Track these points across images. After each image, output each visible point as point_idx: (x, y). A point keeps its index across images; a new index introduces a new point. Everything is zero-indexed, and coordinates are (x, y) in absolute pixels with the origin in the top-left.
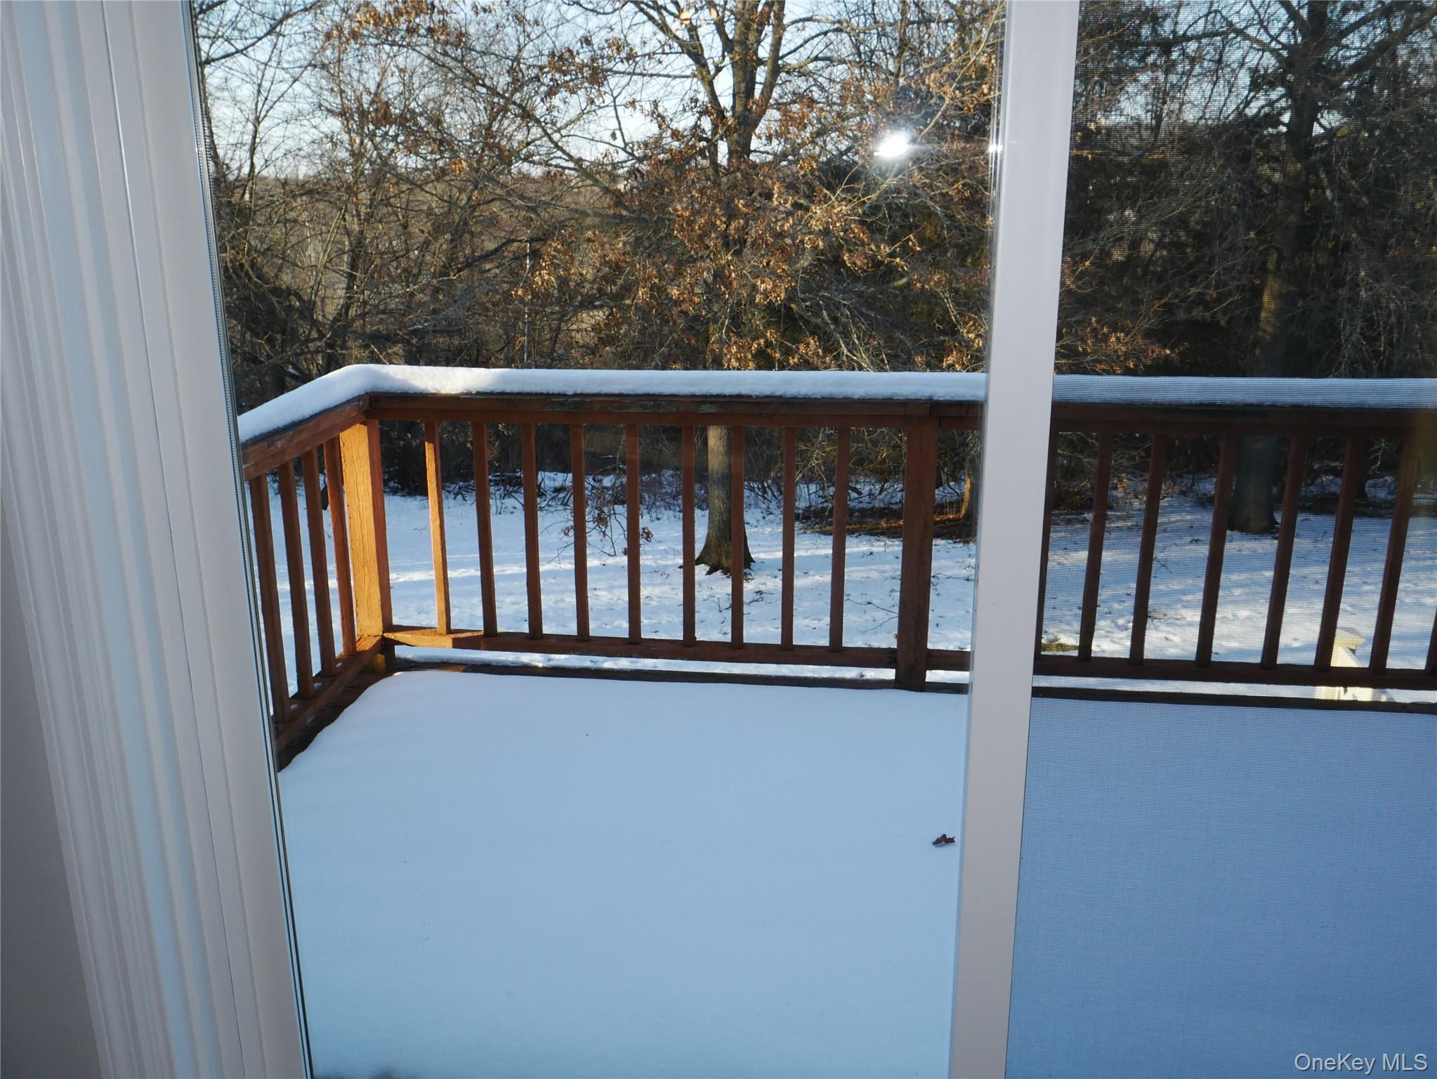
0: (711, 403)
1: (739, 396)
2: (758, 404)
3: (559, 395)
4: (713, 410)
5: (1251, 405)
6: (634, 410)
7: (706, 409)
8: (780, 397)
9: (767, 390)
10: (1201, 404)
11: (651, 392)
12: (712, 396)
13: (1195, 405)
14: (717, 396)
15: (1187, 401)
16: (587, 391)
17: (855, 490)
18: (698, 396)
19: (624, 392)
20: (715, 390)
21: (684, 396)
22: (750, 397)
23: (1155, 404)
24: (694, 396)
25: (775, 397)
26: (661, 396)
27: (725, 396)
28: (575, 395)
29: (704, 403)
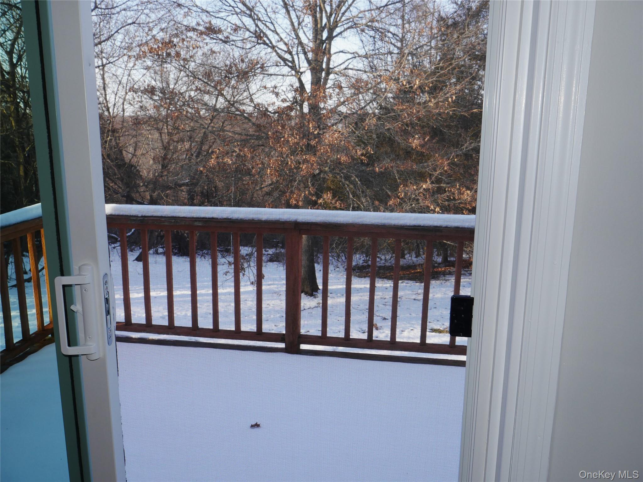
0: (199, 221)
1: (213, 218)
2: (219, 222)
3: (135, 216)
4: (200, 224)
5: (437, 227)
6: (166, 224)
7: (197, 224)
8: (230, 219)
9: (225, 216)
10: (415, 226)
11: (175, 216)
12: (201, 218)
13: (412, 226)
14: (203, 218)
15: (408, 224)
16: (147, 215)
17: (379, 257)
18: (195, 218)
19: (163, 215)
20: (203, 215)
21: (189, 218)
22: (217, 219)
23: (394, 225)
24: (193, 218)
25: (228, 219)
26: (179, 217)
27: (206, 218)
28: (142, 216)
29: (196, 221)
